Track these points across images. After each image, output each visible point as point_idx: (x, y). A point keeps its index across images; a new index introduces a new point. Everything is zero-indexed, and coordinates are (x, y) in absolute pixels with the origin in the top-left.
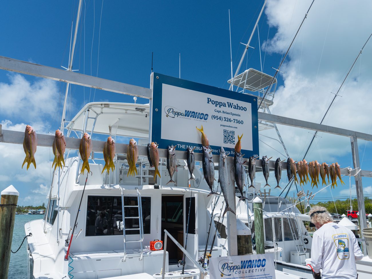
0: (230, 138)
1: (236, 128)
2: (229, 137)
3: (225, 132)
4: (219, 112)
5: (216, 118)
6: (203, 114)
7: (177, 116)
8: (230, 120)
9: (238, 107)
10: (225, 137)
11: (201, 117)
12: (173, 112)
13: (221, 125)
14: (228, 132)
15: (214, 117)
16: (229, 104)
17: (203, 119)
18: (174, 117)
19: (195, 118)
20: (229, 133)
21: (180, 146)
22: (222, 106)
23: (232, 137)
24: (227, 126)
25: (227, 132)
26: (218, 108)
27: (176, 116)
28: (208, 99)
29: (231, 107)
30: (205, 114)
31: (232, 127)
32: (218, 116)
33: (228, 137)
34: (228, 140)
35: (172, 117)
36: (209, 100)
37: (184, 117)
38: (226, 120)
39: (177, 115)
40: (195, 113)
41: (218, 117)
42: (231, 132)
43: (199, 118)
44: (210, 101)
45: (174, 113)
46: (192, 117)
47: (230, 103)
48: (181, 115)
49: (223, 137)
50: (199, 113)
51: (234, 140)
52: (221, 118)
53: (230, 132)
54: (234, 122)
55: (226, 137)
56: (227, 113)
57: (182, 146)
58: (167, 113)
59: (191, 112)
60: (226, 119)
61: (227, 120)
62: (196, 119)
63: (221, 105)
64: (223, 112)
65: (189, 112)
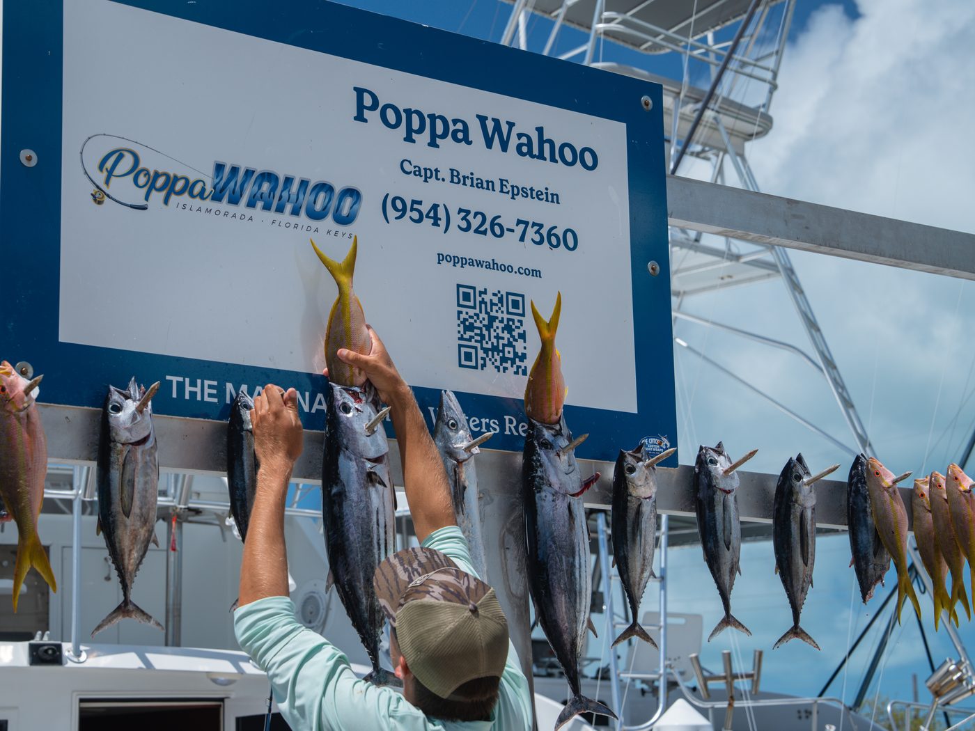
0: (498, 337)
1: (536, 273)
2: (489, 327)
3: (466, 297)
4: (428, 174)
5: (409, 213)
6: (325, 187)
7: (166, 201)
8: (496, 228)
9: (547, 147)
10: (467, 329)
11: (318, 207)
12: (136, 170)
13: (441, 258)
14: (487, 298)
15: (398, 206)
16: (490, 125)
17: (329, 221)
18: (142, 202)
19: (280, 209)
20: (492, 304)
21: (181, 386)
22: (444, 136)
23: (508, 328)
24: (480, 264)
25: (479, 299)
26: (419, 151)
27: (157, 197)
28: (360, 92)
29: (504, 147)
30: (338, 189)
31: (509, 269)
32: (420, 203)
33: (485, 332)
34: (486, 351)
35: (133, 207)
36: (368, 101)
37: (209, 203)
38: (474, 227)
39: (163, 194)
40: (277, 178)
41: (424, 209)
42: (501, 300)
43: (303, 212)
44: (374, 107)
45: (142, 180)
46: (260, 204)
47: (497, 122)
48: (186, 195)
49: (452, 330)
50: (304, 183)
51: (519, 345)
52: (441, 213)
53: (495, 300)
54: (522, 239)
55: (471, 328)
56: (480, 185)
57: (198, 390)
58: (100, 178)
59: (249, 173)
60: (470, 217)
61: (476, 222)
62: (286, 216)
63: (440, 129)
64: (455, 176)
65: (241, 173)
